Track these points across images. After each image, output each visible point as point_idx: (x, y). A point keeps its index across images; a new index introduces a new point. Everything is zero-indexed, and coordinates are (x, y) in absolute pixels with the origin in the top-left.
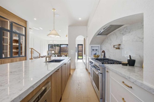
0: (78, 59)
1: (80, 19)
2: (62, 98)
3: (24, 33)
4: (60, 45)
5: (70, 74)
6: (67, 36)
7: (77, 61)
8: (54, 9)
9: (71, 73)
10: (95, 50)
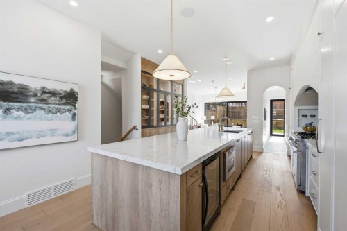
0: (271, 134)
1: (272, 59)
2: (242, 176)
3: (181, 93)
4: (228, 103)
5: (251, 157)
6: (244, 88)
7: (269, 139)
8: (226, 58)
9: (253, 157)
10: (309, 117)
